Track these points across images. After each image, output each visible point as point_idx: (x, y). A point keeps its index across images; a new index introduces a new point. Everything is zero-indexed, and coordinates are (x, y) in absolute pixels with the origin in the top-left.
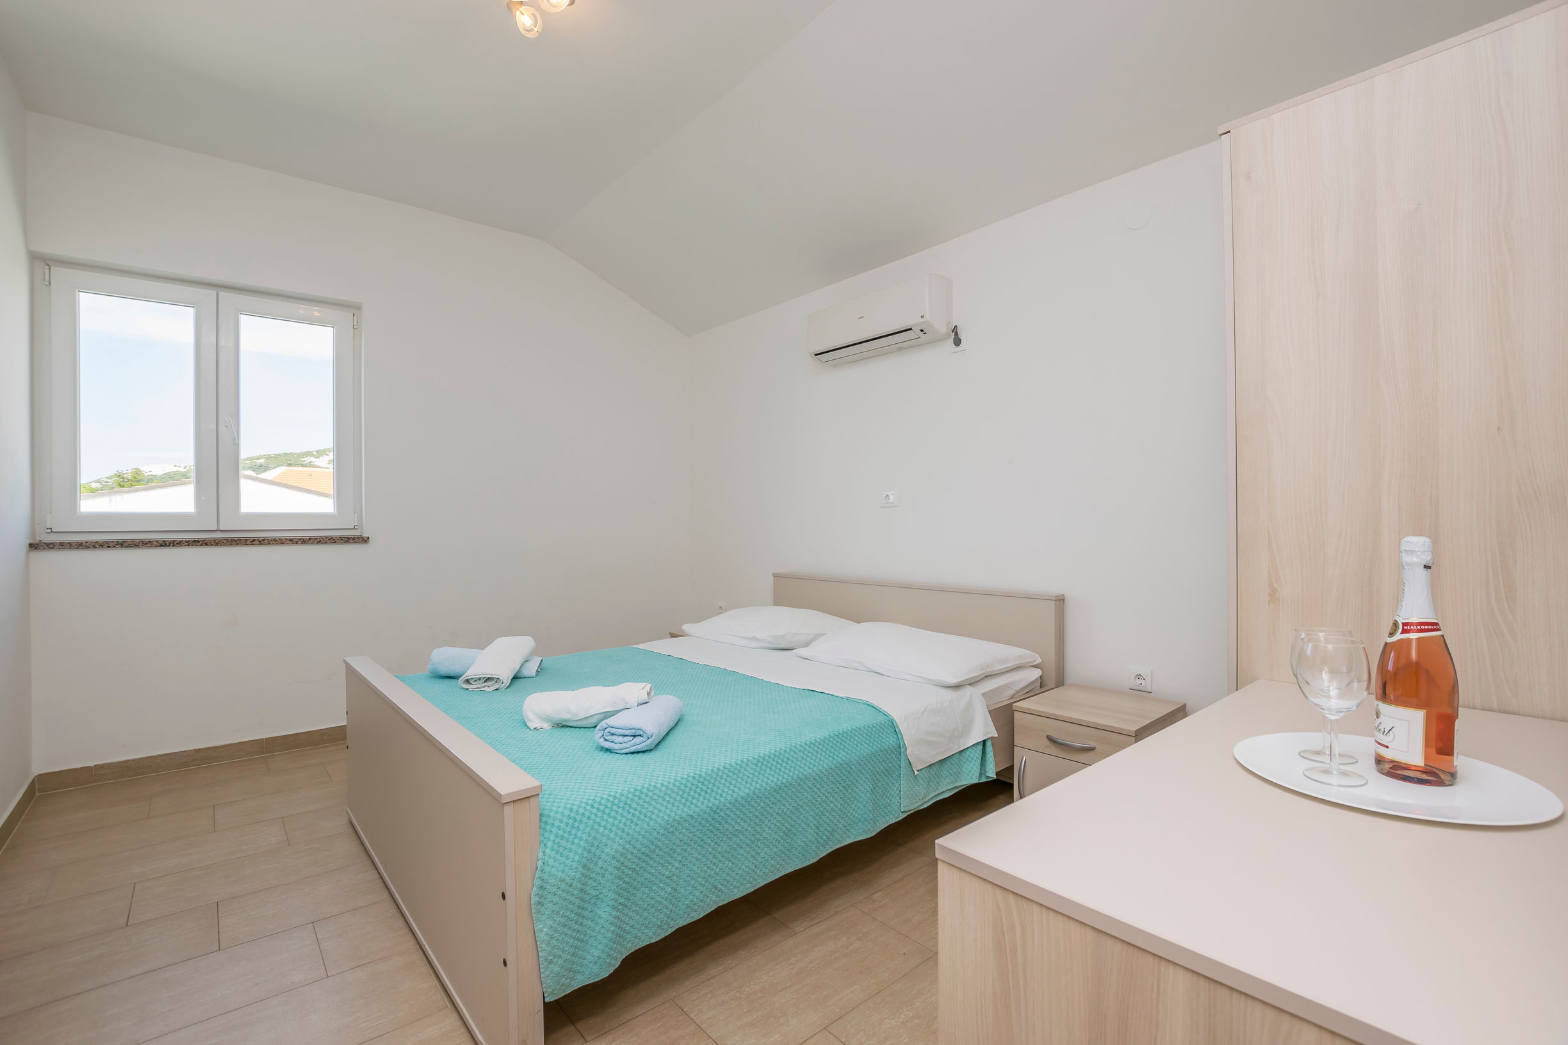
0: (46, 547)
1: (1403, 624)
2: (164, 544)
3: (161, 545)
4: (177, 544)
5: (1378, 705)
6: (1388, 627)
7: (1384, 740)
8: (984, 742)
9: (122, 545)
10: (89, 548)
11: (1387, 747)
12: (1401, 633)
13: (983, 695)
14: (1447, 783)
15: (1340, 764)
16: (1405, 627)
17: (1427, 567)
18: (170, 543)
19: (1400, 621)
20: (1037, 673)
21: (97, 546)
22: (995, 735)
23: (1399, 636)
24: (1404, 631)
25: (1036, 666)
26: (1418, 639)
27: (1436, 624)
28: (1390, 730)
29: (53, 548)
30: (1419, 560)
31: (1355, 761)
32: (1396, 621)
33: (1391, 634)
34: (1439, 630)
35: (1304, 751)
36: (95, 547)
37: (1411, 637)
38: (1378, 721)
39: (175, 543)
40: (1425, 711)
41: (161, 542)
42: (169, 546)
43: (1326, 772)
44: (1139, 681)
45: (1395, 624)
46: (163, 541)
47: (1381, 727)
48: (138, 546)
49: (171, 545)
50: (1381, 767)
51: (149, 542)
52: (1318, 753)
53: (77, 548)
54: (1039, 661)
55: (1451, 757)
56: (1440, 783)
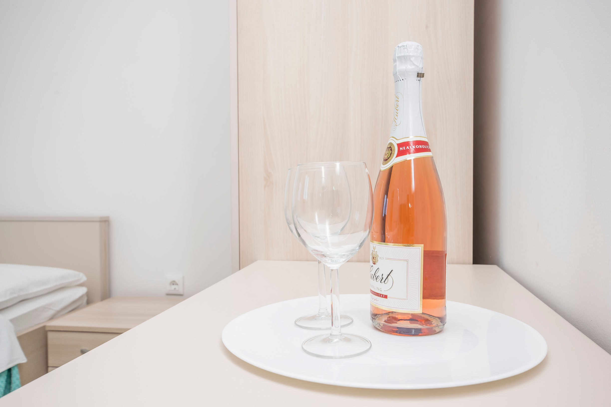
1: (399, 145)
5: (374, 248)
6: (382, 152)
7: (382, 288)
8: (10, 370)
11: (386, 297)
12: (397, 157)
13: (12, 321)
14: (437, 330)
15: (342, 326)
16: (401, 149)
17: (420, 75)
19: (395, 144)
20: (83, 291)
22: (23, 359)
23: (395, 160)
24: (401, 153)
25: (81, 285)
26: (416, 160)
27: (425, 143)
28: (389, 275)
30: (413, 67)
31: (350, 321)
32: (391, 144)
33: (386, 160)
34: (428, 150)
35: (300, 319)
37: (408, 159)
38: (375, 267)
40: (423, 245)
43: (327, 340)
44: (173, 287)
45: (390, 148)
47: (379, 274)
50: (377, 321)
52: (313, 318)
54: (84, 278)
55: (443, 300)
56: (431, 332)
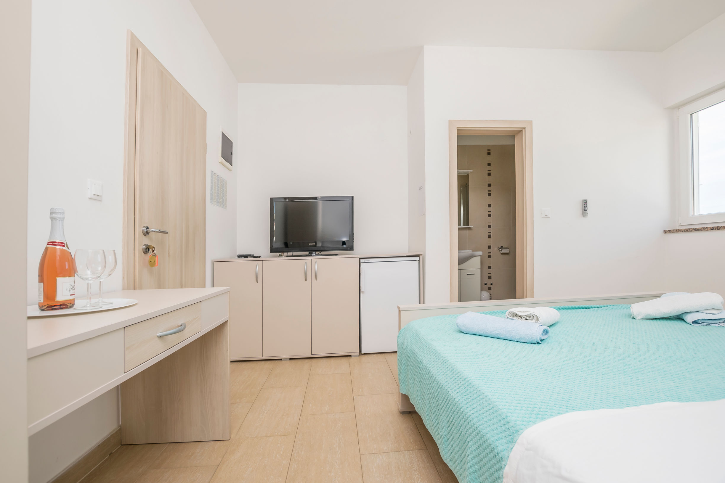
0: (669, 232)
2: (713, 229)
3: (712, 229)
4: (719, 228)
9: (695, 230)
10: (683, 232)
18: (716, 228)
21: (686, 231)
29: (671, 232)
36: (685, 231)
39: (718, 228)
41: (712, 228)
42: (715, 229)
46: (713, 227)
48: (702, 230)
49: (717, 229)
51: (706, 228)
53: (679, 232)
